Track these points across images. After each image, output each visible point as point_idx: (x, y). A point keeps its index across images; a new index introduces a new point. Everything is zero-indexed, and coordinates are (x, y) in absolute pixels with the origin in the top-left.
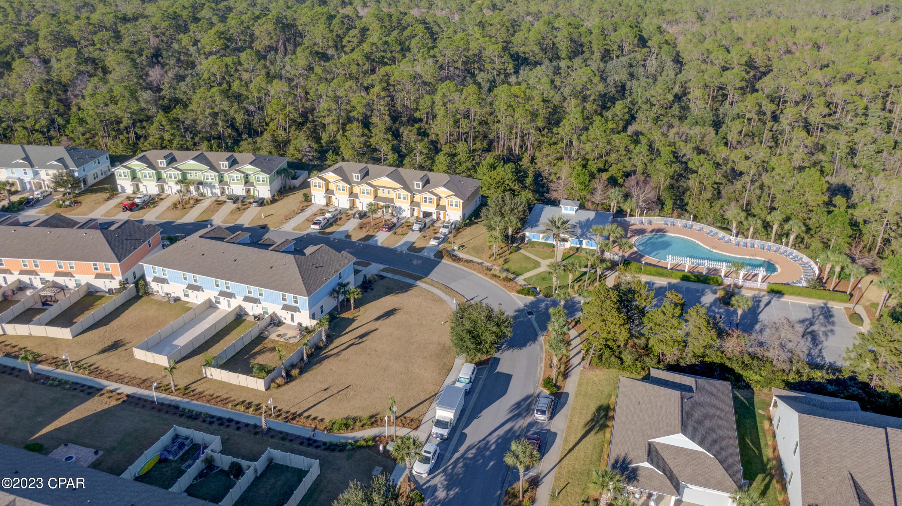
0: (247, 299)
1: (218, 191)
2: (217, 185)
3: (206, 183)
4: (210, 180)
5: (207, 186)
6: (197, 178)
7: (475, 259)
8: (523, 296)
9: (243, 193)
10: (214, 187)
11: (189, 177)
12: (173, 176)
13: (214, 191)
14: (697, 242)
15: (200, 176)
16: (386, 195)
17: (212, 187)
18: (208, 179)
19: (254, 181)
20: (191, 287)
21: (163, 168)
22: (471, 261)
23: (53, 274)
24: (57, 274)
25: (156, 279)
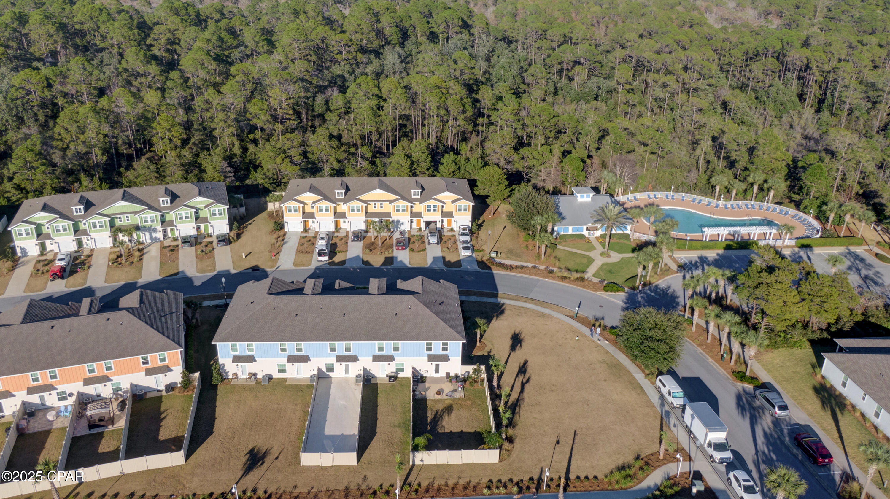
0: (377, 358)
1: (159, 235)
2: (159, 228)
3: (145, 227)
4: (150, 223)
5: (145, 231)
6: (130, 222)
7: (525, 264)
8: (613, 293)
9: (194, 232)
10: (155, 230)
11: (118, 223)
12: (98, 225)
13: (154, 235)
14: (693, 211)
15: (136, 220)
16: (378, 209)
17: (151, 230)
18: (146, 221)
19: (208, 215)
20: (292, 359)
21: (80, 217)
22: (522, 267)
23: (82, 383)
24: (88, 382)
25: (237, 359)
